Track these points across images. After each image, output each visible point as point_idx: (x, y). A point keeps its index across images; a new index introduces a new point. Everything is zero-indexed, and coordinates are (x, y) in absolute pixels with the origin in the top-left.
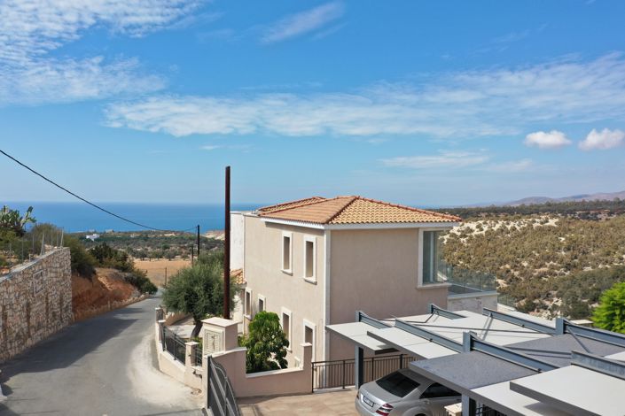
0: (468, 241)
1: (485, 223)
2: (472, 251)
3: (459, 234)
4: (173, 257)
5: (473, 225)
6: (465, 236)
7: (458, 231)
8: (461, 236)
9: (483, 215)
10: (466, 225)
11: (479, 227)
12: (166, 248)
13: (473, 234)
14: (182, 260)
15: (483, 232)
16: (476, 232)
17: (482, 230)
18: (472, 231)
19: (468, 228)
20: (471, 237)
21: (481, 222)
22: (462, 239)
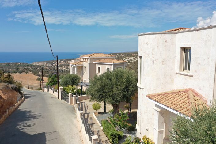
0: (131, 64)
2: (133, 67)
3: (128, 61)
4: (22, 73)
5: (132, 58)
6: (130, 62)
7: (127, 60)
8: (128, 62)
10: (130, 58)
11: (134, 59)
12: (18, 69)
13: (132, 61)
14: (26, 74)
15: (136, 61)
16: (133, 61)
17: (135, 60)
18: (132, 60)
19: (131, 59)
20: (132, 62)
22: (129, 63)
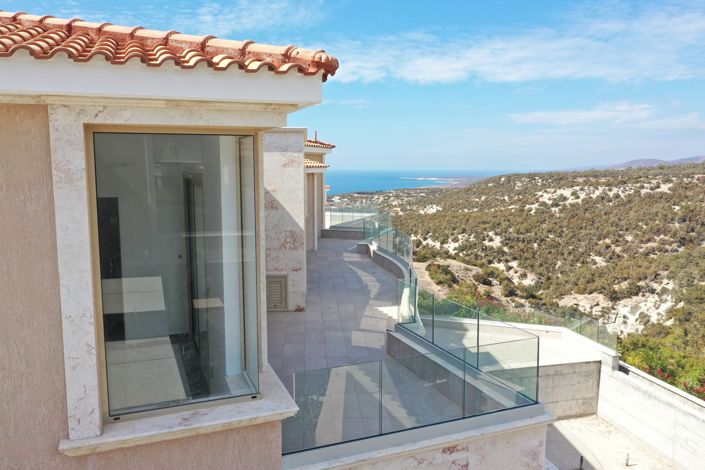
1: (582, 189)
9: (580, 180)
21: (577, 188)
